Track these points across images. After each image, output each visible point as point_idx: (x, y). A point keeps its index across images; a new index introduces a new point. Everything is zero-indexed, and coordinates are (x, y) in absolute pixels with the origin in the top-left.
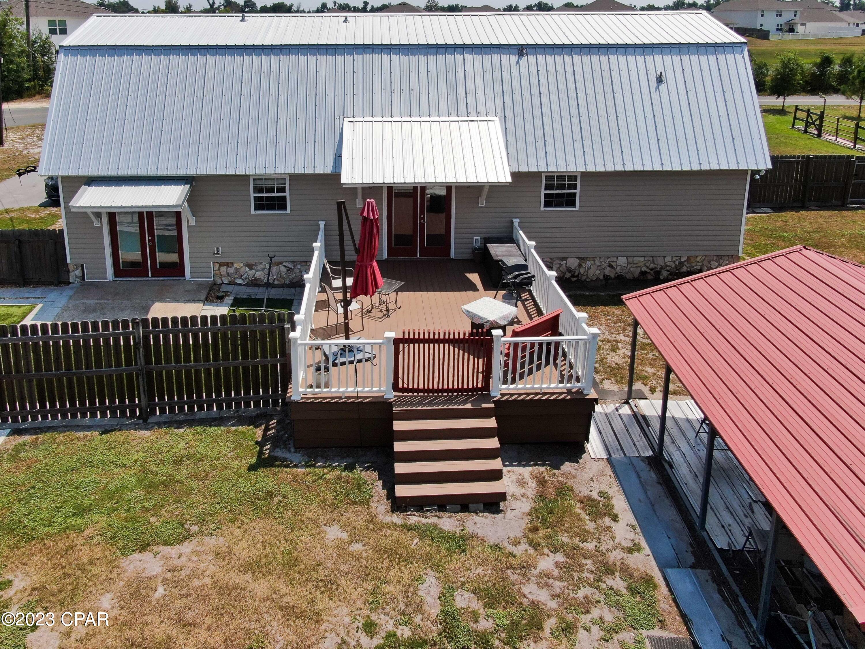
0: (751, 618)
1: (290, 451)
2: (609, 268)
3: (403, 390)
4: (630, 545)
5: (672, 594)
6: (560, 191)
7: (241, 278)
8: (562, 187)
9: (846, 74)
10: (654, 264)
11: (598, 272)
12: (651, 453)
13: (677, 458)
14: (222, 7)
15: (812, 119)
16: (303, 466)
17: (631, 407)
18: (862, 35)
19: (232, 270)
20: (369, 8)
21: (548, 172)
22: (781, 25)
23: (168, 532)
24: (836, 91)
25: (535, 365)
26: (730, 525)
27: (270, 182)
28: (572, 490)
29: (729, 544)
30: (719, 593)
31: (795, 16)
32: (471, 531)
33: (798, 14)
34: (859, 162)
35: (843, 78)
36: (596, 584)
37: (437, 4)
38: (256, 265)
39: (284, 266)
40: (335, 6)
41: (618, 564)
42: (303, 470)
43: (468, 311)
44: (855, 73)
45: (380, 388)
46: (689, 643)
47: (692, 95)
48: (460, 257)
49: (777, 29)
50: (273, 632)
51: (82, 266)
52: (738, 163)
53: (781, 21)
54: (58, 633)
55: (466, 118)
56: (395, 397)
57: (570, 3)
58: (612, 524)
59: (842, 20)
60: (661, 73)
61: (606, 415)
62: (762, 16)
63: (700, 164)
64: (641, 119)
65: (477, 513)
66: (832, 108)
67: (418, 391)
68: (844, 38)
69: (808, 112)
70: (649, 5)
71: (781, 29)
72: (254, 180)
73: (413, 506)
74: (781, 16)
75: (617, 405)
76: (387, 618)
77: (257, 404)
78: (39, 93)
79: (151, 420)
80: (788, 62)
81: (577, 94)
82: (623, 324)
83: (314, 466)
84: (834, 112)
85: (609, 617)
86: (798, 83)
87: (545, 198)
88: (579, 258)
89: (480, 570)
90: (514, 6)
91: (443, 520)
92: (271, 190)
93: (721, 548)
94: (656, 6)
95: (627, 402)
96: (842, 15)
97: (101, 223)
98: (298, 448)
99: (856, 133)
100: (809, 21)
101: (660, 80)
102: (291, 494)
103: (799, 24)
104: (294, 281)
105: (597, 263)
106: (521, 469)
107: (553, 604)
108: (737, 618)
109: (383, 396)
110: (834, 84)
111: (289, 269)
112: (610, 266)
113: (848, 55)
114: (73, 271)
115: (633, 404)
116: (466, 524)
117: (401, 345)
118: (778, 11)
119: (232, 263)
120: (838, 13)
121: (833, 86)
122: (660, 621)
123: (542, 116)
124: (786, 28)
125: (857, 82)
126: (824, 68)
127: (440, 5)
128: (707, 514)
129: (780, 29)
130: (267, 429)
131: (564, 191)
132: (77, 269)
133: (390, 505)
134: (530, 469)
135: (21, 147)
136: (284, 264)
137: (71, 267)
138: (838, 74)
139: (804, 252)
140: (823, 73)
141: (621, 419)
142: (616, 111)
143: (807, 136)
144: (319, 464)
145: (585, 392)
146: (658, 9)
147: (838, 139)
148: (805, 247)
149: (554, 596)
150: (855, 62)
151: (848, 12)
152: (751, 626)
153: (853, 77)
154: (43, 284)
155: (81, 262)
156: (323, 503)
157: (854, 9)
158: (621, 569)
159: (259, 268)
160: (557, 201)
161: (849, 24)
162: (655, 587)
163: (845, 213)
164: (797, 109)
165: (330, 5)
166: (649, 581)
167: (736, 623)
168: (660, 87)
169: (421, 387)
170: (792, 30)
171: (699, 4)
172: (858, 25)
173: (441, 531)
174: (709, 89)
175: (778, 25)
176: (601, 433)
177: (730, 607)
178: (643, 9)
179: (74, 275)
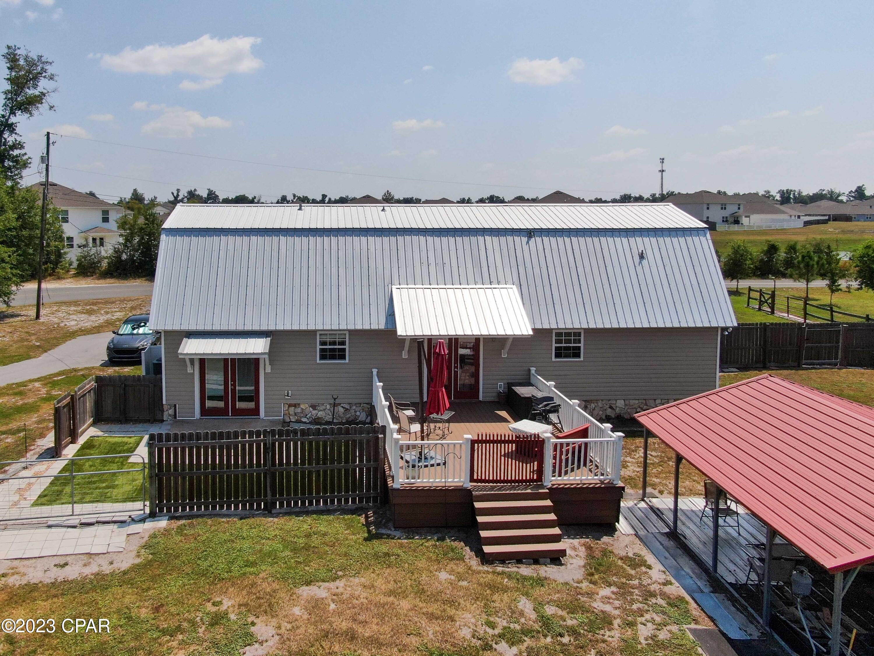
0: (759, 618)
1: (391, 530)
2: (610, 410)
3: (477, 481)
4: (663, 581)
5: (700, 606)
6: (568, 345)
7: (306, 417)
8: (569, 342)
9: (792, 260)
10: (647, 406)
11: (601, 412)
12: (668, 530)
13: (688, 533)
14: (186, 199)
15: (765, 298)
16: (405, 539)
17: (647, 503)
18: (804, 226)
19: (299, 410)
20: (327, 200)
21: (558, 329)
22: (727, 217)
23: (322, 574)
24: (784, 276)
25: (569, 469)
26: (735, 571)
27: (333, 337)
28: (613, 553)
29: (736, 581)
30: (733, 606)
31: (739, 208)
32: (544, 576)
33: (741, 207)
34: (808, 328)
35: (789, 263)
36: (644, 601)
37: (393, 197)
38: (318, 406)
39: (342, 407)
40: (294, 199)
41: (657, 592)
42: (406, 541)
43: (514, 428)
44: (800, 259)
45: (460, 479)
46: (717, 631)
47: (668, 268)
48: (488, 399)
49: (723, 221)
50: (423, 626)
51: (175, 406)
52: (710, 322)
53: (726, 213)
54: (272, 627)
55: (489, 286)
56: (471, 486)
57: (521, 197)
58: (648, 570)
59: (783, 212)
60: (642, 251)
61: (628, 508)
62: (708, 208)
63: (679, 322)
64: (629, 287)
65: (546, 565)
66: (781, 289)
67: (489, 481)
68: (788, 229)
69: (761, 292)
70: (596, 199)
71: (727, 221)
72: (320, 335)
73: (498, 561)
74: (725, 209)
75: (635, 502)
76: (501, 620)
77: (354, 501)
78: (50, 275)
79: (274, 511)
80: (738, 248)
81: (576, 267)
82: (628, 451)
83: (413, 538)
84: (783, 294)
85: (658, 619)
86: (749, 268)
87: (555, 350)
88: (585, 401)
89: (557, 596)
90: (466, 199)
91: (521, 569)
92: (334, 343)
93: (731, 583)
94: (603, 200)
95: (643, 500)
96: (782, 208)
97: (194, 370)
98: (396, 528)
99: (805, 309)
100: (753, 213)
101: (642, 256)
102: (402, 554)
103: (743, 217)
104: (350, 419)
105: (600, 404)
106: (571, 541)
107: (617, 612)
108: (748, 619)
109: (462, 486)
110: (781, 269)
111: (346, 410)
112: (611, 407)
113: (792, 243)
114: (167, 410)
115: (647, 501)
116: (540, 572)
117: (476, 445)
118: (722, 204)
119: (299, 404)
120: (778, 206)
121: (781, 271)
122: (694, 620)
123: (550, 285)
124: (731, 220)
125: (802, 266)
126: (771, 255)
127: (396, 197)
128: (718, 565)
129: (725, 220)
130: (367, 517)
131: (570, 345)
132: (170, 409)
133: (479, 560)
134: (578, 540)
135: (56, 320)
136: (342, 405)
137: (165, 407)
138: (784, 260)
139: (770, 378)
140: (770, 260)
141: (640, 510)
142: (609, 280)
143: (762, 313)
144: (417, 537)
145: (615, 483)
146: (605, 202)
147: (790, 316)
148: (770, 376)
149: (616, 608)
150: (799, 249)
151: (789, 205)
152: (759, 623)
153: (798, 262)
154: (140, 422)
155: (173, 402)
156: (429, 559)
157: (794, 203)
158: (661, 594)
159: (321, 409)
160: (565, 353)
161: (791, 216)
162: (687, 603)
163: (801, 372)
164: (750, 289)
165: (290, 198)
166: (682, 599)
167: (748, 622)
168: (642, 262)
169: (491, 478)
170: (737, 222)
171: (645, 198)
172: (799, 217)
173: (522, 576)
174: (682, 263)
175: (723, 217)
176: (626, 519)
177: (742, 613)
178: (591, 202)
179: (168, 413)
